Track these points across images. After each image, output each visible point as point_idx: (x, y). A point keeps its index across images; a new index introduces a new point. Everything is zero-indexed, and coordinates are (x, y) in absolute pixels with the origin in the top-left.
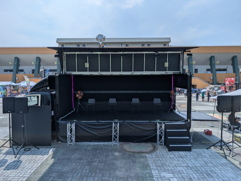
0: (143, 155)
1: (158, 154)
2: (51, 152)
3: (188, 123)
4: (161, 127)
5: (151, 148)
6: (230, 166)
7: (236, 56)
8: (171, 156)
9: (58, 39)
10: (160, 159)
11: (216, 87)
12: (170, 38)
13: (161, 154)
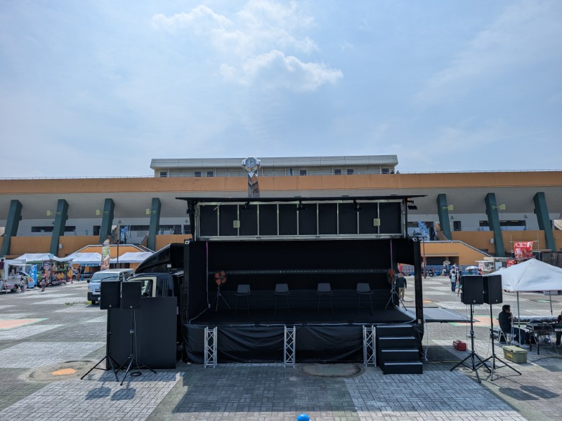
0: (339, 379)
1: (365, 378)
2: (178, 376)
3: (418, 326)
4: (370, 332)
5: (353, 371)
6: (482, 393)
7: (543, 193)
8: (387, 381)
9: (154, 161)
10: (368, 384)
11: (498, 261)
12: (396, 156)
13: (370, 378)
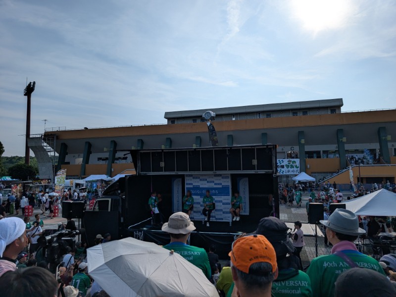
9: (167, 114)
12: (341, 99)
